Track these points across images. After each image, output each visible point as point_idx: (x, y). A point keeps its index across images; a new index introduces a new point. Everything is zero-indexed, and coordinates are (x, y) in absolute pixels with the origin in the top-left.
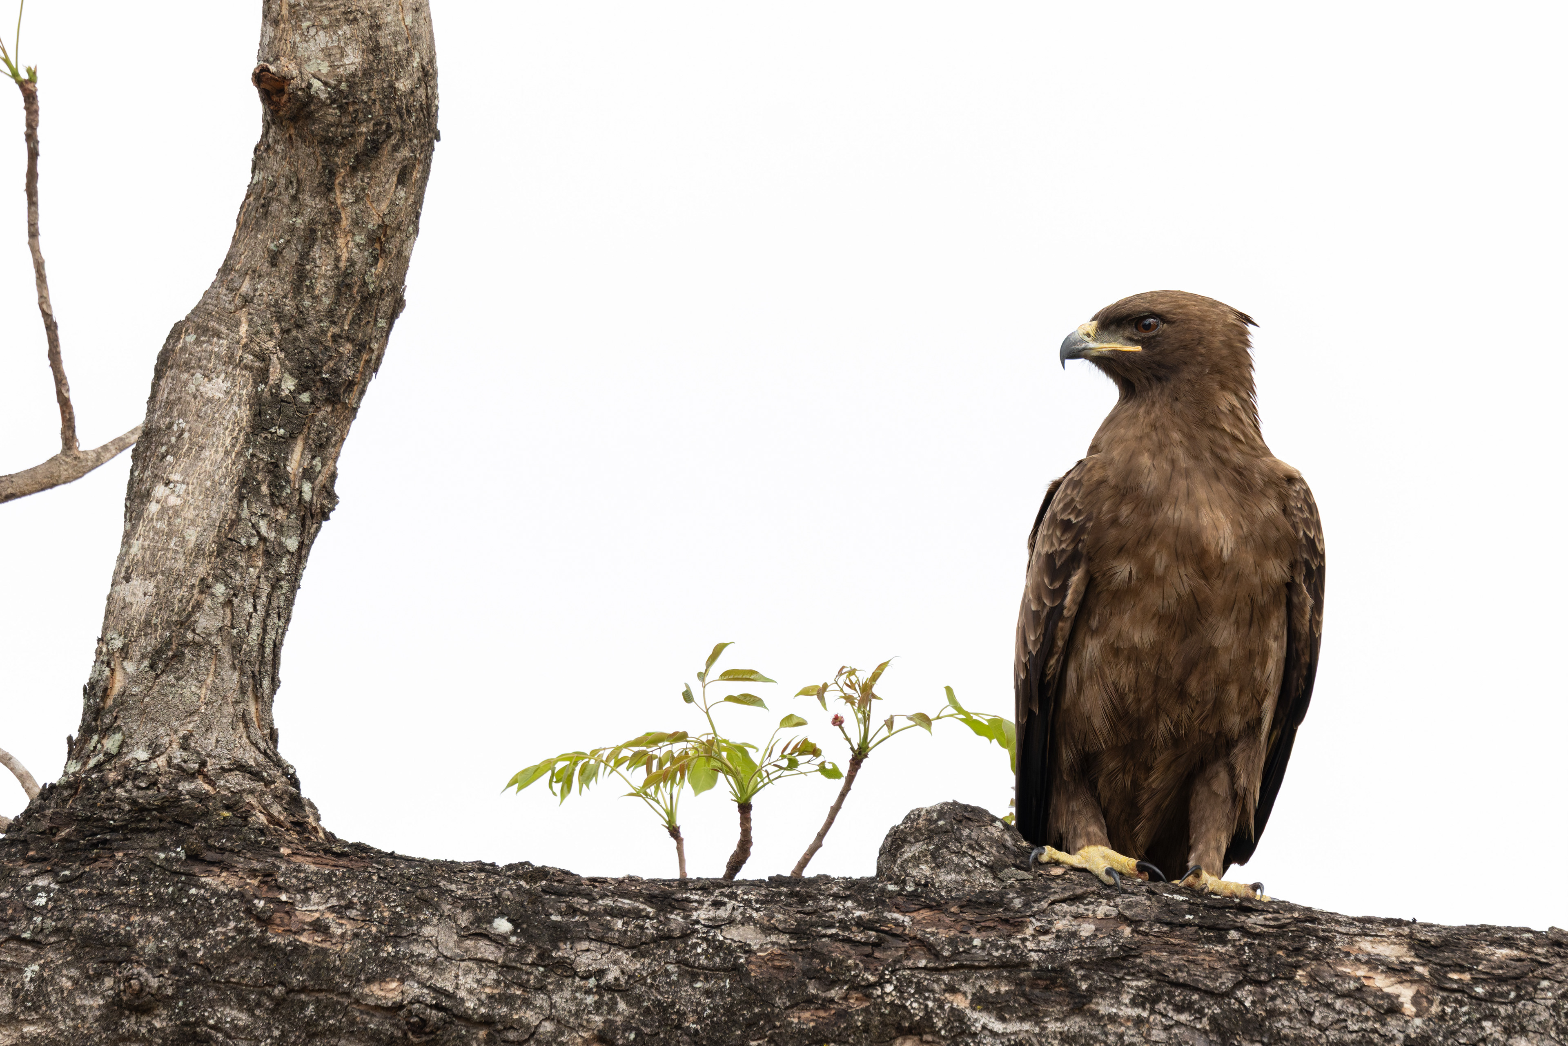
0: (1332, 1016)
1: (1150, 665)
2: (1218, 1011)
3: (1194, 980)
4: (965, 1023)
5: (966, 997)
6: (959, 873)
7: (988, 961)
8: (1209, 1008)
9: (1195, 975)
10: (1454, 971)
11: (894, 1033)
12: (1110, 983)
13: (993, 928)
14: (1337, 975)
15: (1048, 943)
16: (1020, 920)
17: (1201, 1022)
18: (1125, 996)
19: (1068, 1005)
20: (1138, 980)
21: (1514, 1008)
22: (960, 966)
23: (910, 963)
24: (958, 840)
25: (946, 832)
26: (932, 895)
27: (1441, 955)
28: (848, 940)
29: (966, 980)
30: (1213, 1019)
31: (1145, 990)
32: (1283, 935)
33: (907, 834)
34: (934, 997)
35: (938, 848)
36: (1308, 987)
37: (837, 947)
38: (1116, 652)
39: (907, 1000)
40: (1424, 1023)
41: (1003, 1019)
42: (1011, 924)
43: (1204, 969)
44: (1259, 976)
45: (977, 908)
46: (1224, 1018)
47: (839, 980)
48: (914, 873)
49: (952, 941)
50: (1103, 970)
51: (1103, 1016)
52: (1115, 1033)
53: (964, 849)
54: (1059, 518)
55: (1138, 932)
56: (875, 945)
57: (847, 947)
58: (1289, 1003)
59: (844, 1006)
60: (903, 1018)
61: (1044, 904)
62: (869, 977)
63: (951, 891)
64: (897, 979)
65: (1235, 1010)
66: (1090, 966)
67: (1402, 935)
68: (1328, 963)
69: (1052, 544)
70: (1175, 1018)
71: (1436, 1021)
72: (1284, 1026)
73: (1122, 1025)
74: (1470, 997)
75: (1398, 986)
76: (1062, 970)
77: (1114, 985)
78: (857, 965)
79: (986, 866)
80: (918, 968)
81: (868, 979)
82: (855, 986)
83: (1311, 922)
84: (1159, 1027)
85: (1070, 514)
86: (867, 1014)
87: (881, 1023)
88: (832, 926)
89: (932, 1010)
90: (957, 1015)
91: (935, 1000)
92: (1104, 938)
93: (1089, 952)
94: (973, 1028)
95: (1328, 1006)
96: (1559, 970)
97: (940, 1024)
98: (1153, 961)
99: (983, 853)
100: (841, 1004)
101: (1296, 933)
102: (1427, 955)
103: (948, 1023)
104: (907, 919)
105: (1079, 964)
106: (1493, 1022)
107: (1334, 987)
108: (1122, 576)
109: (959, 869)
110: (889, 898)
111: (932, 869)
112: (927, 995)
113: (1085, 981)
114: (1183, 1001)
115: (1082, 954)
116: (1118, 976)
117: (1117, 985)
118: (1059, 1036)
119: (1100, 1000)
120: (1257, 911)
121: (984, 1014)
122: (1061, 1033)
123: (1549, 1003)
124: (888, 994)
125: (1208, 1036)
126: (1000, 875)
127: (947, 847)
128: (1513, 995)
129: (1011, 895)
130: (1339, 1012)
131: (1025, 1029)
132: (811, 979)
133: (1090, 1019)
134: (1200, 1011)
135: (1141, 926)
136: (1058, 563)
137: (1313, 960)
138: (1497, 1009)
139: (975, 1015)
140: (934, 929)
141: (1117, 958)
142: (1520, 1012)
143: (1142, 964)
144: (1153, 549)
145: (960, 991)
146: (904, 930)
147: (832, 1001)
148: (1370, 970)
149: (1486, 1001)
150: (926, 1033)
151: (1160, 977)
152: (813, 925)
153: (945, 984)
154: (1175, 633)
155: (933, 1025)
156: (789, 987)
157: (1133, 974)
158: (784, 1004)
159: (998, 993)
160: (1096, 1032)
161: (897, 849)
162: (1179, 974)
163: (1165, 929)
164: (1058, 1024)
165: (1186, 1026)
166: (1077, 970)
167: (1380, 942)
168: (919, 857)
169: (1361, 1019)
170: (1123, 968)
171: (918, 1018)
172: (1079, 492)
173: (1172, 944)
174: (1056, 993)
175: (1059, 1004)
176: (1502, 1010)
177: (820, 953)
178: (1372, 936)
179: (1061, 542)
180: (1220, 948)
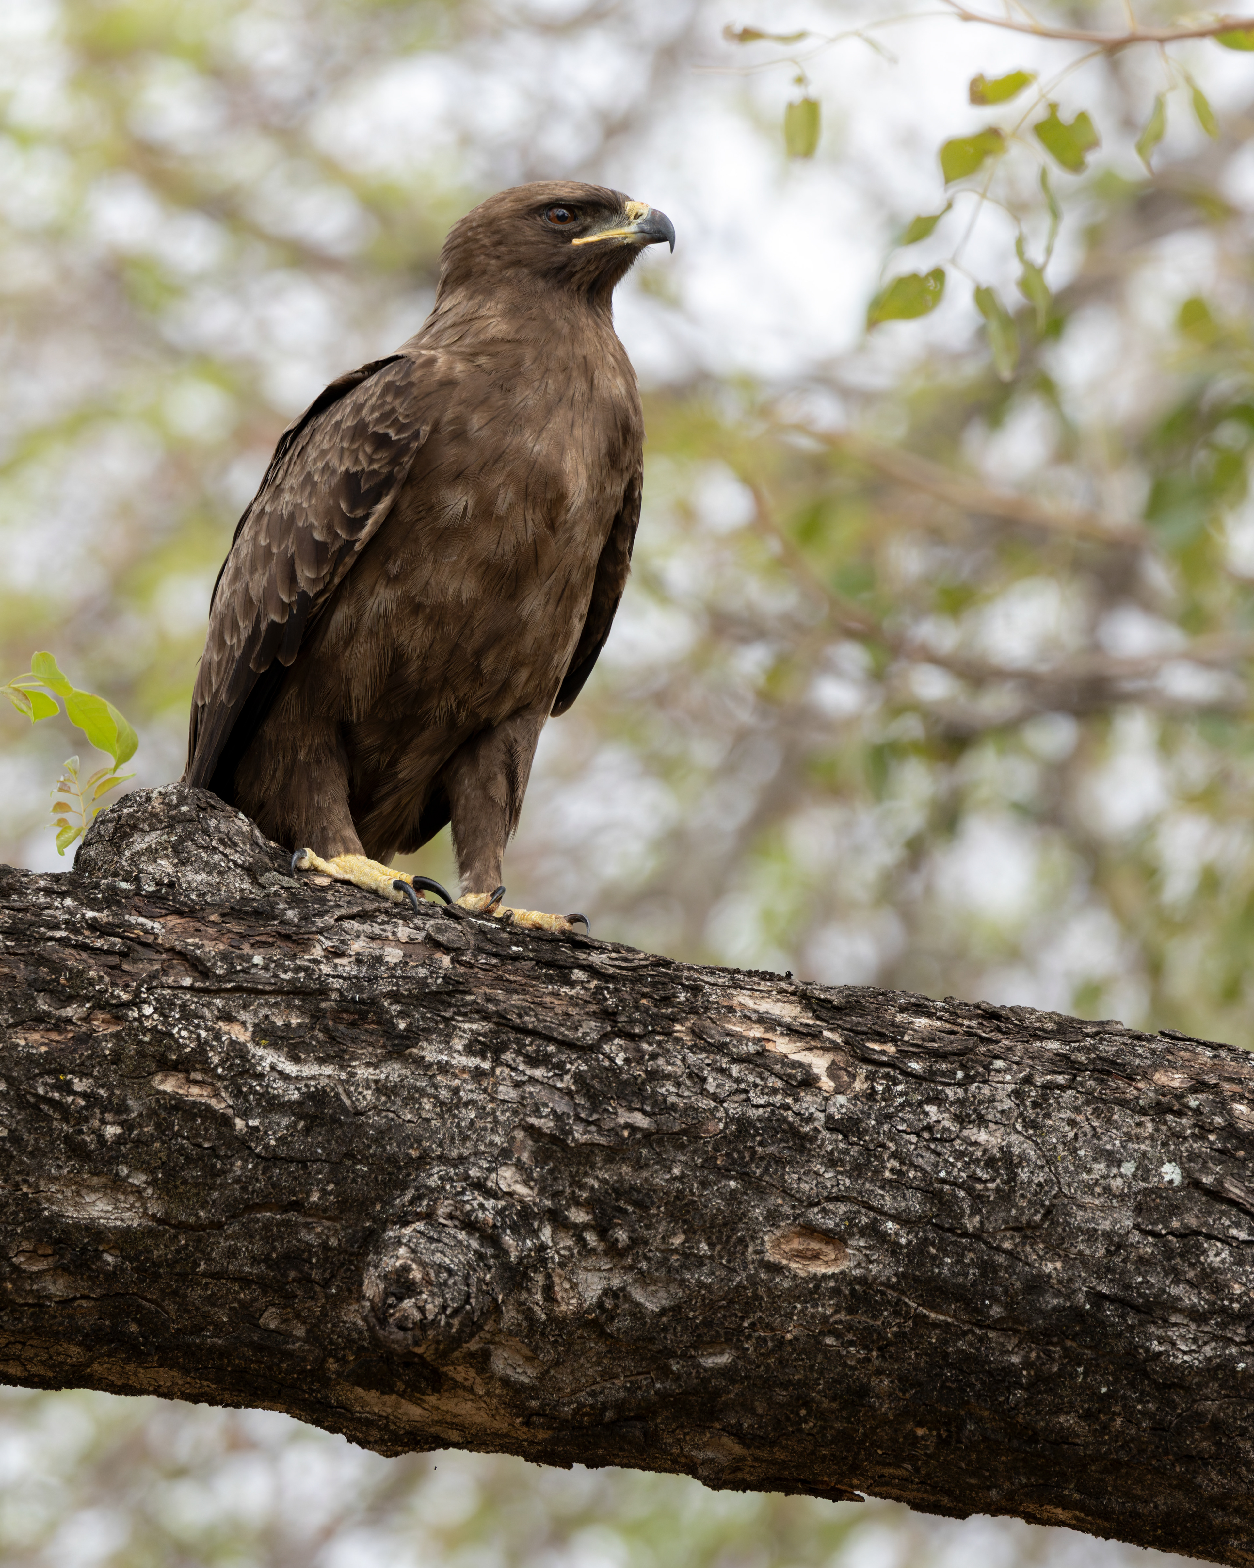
0: (729, 1085)
1: (451, 629)
2: (584, 1067)
3: (545, 1027)
4: (249, 1061)
5: (246, 1029)
6: (209, 873)
7: (275, 984)
8: (571, 1064)
9: (546, 1021)
10: (873, 1041)
11: (154, 1067)
12: (437, 1023)
13: (271, 945)
14: (728, 1034)
15: (347, 968)
16: (306, 936)
17: (562, 1080)
18: (456, 1041)
19: (384, 1047)
20: (472, 1022)
21: (966, 1091)
22: (238, 989)
23: (170, 980)
24: (206, 832)
25: (191, 820)
26: (182, 898)
27: (848, 1019)
28: (84, 947)
29: (245, 1007)
30: (578, 1077)
31: (485, 1035)
32: (640, 979)
33: (138, 819)
34: (206, 1025)
35: (181, 840)
36: (693, 1046)
37: (71, 954)
38: (417, 608)
39: (174, 1026)
40: (849, 1100)
41: (296, 1060)
42: (294, 942)
43: (556, 1014)
44: (632, 1028)
45: (243, 919)
46: (593, 1077)
47: (78, 995)
48: (150, 869)
49: (225, 957)
50: (424, 1007)
51: (431, 1065)
52: (447, 1087)
53: (214, 843)
54: (371, 429)
55: (461, 963)
56: (123, 955)
57: (84, 955)
58: (673, 1064)
59: (84, 1029)
60: (169, 1048)
61: (329, 920)
62: (122, 994)
63: (204, 894)
64: (156, 999)
65: (606, 1068)
66: (409, 1000)
67: (786, 992)
68: (710, 1018)
69: (356, 461)
70: (528, 1072)
71: (864, 1100)
72: (670, 1093)
73: (456, 1076)
74: (904, 1073)
75: (806, 1052)
76: (373, 1002)
77: (441, 1026)
78: (101, 978)
79: (241, 866)
80: (182, 988)
81: (119, 997)
82: (101, 1004)
83: (664, 967)
84: (509, 1083)
85: (388, 427)
86: (118, 1040)
87: (138, 1053)
88: (57, 927)
89: (206, 1042)
90: (238, 1050)
91: (207, 1029)
92: (417, 966)
93: (407, 983)
94: (259, 1068)
95: (722, 1071)
96: (1009, 1049)
97: (216, 1060)
98: (489, 999)
99: (237, 851)
100: (79, 1026)
101: (656, 979)
102: (832, 1018)
103: (227, 1059)
104: (157, 925)
105: (395, 997)
106: (939, 1106)
107: (728, 1048)
108: (455, 510)
109: (209, 868)
110: (126, 898)
111: (175, 865)
112: (196, 1021)
113: (403, 1018)
114: (537, 1051)
115: (397, 985)
116: (447, 1015)
117: (447, 1026)
118: (373, 1086)
119: (425, 1044)
120: (597, 948)
121: (271, 1051)
122: (376, 1082)
123: (1010, 1087)
124: (147, 1017)
125: (572, 1098)
126: (261, 880)
127: (192, 840)
128: (960, 1075)
129: (281, 906)
130: (738, 1081)
131: (327, 1073)
132: (39, 991)
133: (413, 1067)
134: (560, 1066)
135: (462, 955)
136: (364, 486)
137: (689, 1013)
138: (943, 1091)
139: (260, 1052)
140: (197, 940)
141: (441, 993)
142: (974, 1096)
143: (474, 1002)
144: (499, 480)
145: (238, 1021)
146: (156, 939)
147: (69, 1021)
148: (767, 1030)
149: (925, 1079)
150: (195, 1070)
151: (501, 1020)
152: (32, 924)
153: (219, 1010)
154: (501, 589)
155: (206, 1061)
156: (12, 1000)
157: (465, 1015)
158: (7, 1020)
159: (288, 1025)
160: (422, 1083)
161: (122, 838)
162: (526, 1018)
163: (494, 961)
164: (371, 1070)
165: (542, 1083)
166: (391, 1004)
167: (762, 997)
168: (157, 850)
169: (766, 1091)
170: (450, 1005)
171: (188, 1050)
172: (402, 403)
173: (508, 980)
174: (366, 1030)
175: (371, 1044)
176: (950, 1092)
177: (48, 960)
178: (748, 989)
179: (371, 461)
180: (565, 990)
